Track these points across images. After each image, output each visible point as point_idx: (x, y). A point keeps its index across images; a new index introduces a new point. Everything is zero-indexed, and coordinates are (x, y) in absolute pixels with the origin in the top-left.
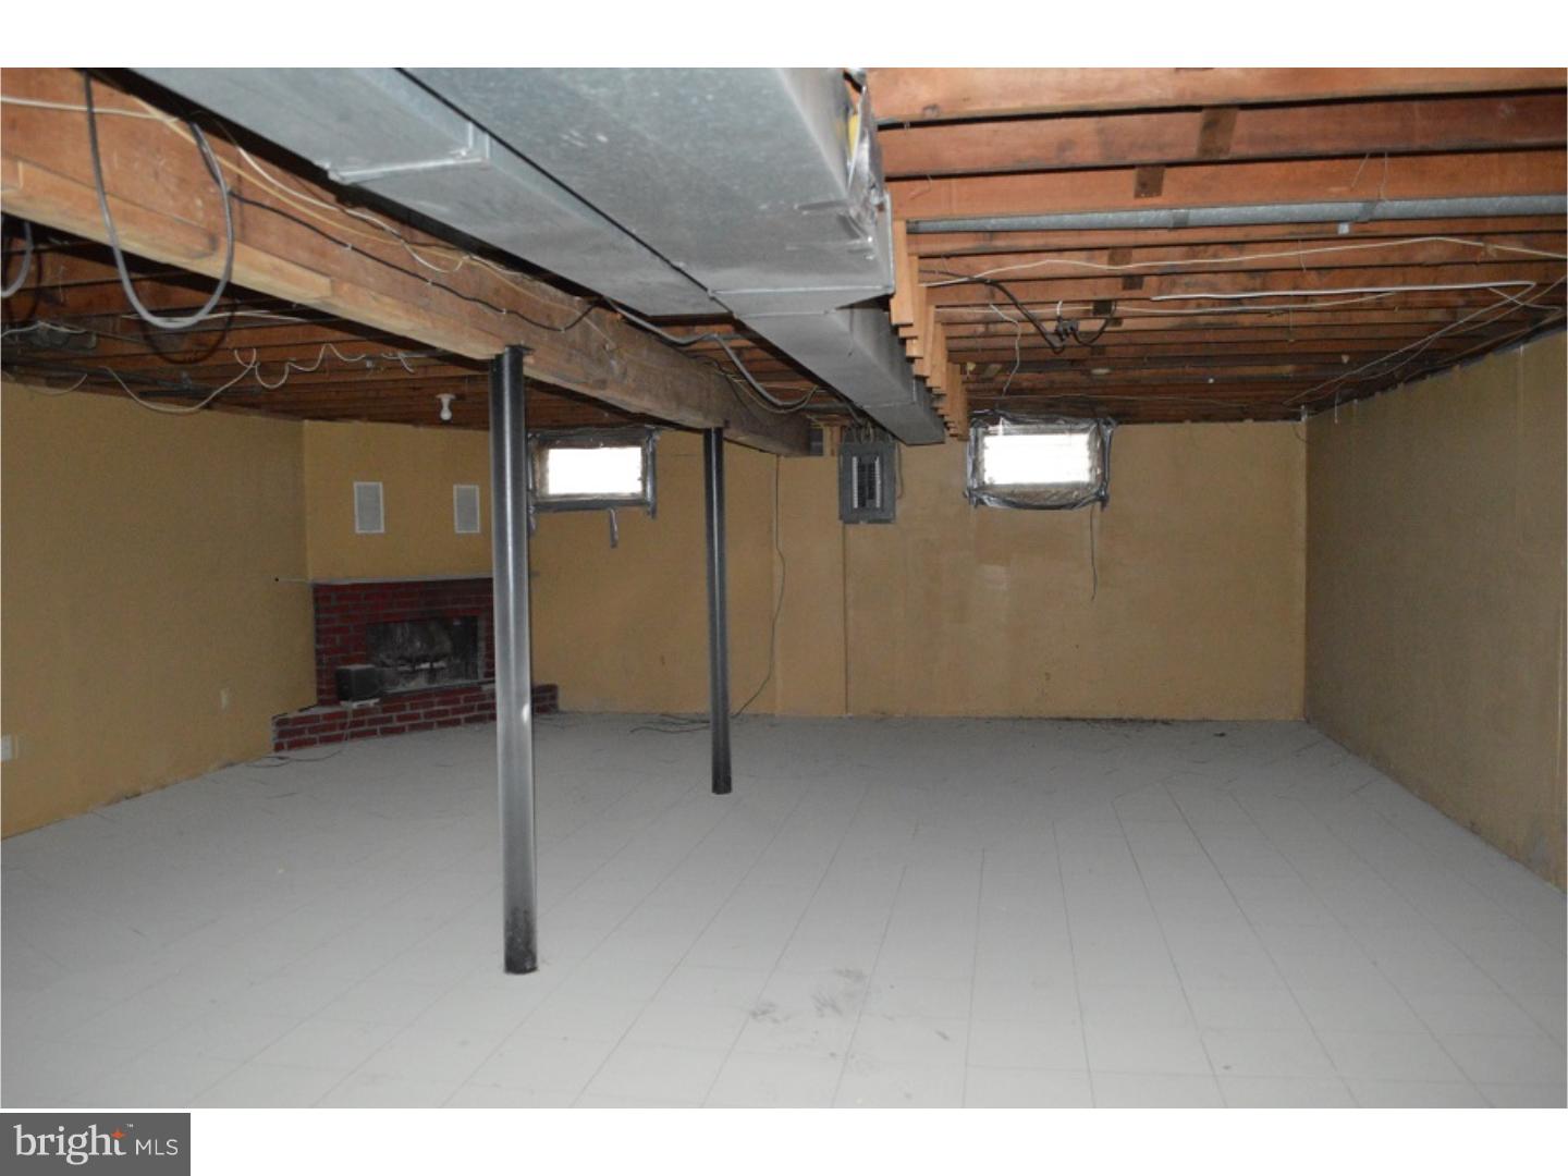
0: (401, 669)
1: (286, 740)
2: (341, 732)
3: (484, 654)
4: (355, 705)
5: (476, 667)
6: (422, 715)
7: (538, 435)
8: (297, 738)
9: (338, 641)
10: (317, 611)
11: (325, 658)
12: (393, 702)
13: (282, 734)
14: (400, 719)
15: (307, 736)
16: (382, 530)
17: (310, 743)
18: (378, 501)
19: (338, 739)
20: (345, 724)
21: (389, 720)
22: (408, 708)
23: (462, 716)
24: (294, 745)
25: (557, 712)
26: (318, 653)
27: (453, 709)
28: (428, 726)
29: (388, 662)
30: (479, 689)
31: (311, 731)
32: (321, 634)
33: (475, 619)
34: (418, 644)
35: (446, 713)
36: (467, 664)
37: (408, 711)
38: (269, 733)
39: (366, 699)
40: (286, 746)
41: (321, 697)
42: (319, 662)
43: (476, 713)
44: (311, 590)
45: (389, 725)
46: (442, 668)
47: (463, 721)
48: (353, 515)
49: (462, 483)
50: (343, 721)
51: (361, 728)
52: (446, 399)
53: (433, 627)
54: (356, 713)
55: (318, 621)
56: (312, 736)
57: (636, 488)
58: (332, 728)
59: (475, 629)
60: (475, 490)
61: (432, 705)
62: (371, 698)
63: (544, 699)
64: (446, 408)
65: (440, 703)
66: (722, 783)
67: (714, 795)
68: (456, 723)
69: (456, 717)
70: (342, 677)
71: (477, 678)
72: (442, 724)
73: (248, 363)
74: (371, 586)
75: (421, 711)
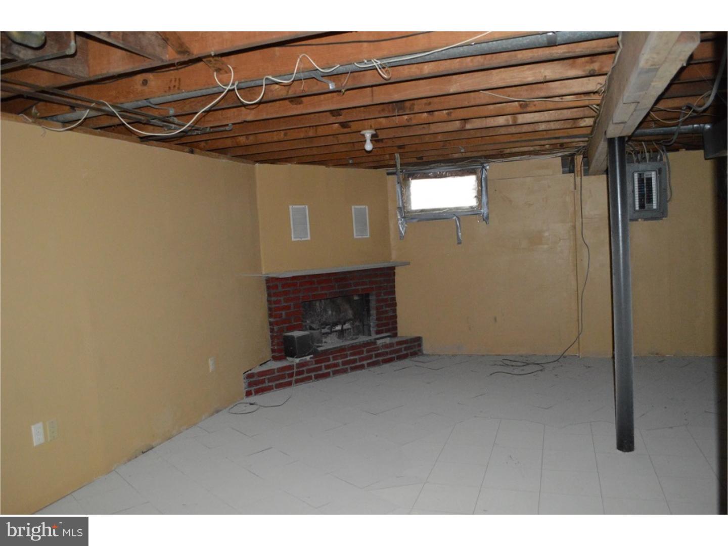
0: (323, 331)
1: (253, 389)
2: (289, 380)
3: (375, 318)
4: (297, 360)
5: (369, 326)
6: (340, 364)
7: (404, 171)
8: (260, 386)
9: (284, 317)
10: (269, 295)
11: (276, 328)
12: (320, 357)
13: (250, 385)
14: (327, 367)
15: (267, 384)
16: (309, 238)
17: (269, 389)
18: (306, 218)
19: (289, 384)
20: (293, 373)
21: (320, 368)
22: (331, 360)
23: (365, 363)
24: (258, 392)
25: (423, 355)
26: (271, 324)
27: (360, 358)
28: (344, 371)
29: (314, 326)
30: (375, 343)
31: (270, 380)
32: (271, 312)
33: (368, 295)
34: (330, 312)
35: (354, 361)
36: (363, 325)
37: (332, 362)
38: (243, 386)
39: (305, 356)
40: (253, 392)
41: (273, 354)
42: (272, 330)
43: (374, 359)
44: (265, 282)
45: (320, 372)
46: (348, 329)
47: (366, 365)
48: (290, 229)
49: (357, 205)
50: (291, 372)
51: (302, 376)
52: (368, 134)
53: (339, 301)
54: (300, 365)
55: (269, 302)
56: (270, 384)
57: (473, 202)
58: (283, 377)
59: (368, 301)
60: (365, 208)
61: (346, 356)
62: (308, 355)
63: (414, 346)
64: (368, 141)
65: (352, 355)
66: (625, 442)
67: (620, 452)
68: (362, 367)
69: (362, 363)
70: (289, 341)
71: (370, 335)
72: (353, 369)
73: (227, 85)
74: (304, 277)
75: (340, 361)
